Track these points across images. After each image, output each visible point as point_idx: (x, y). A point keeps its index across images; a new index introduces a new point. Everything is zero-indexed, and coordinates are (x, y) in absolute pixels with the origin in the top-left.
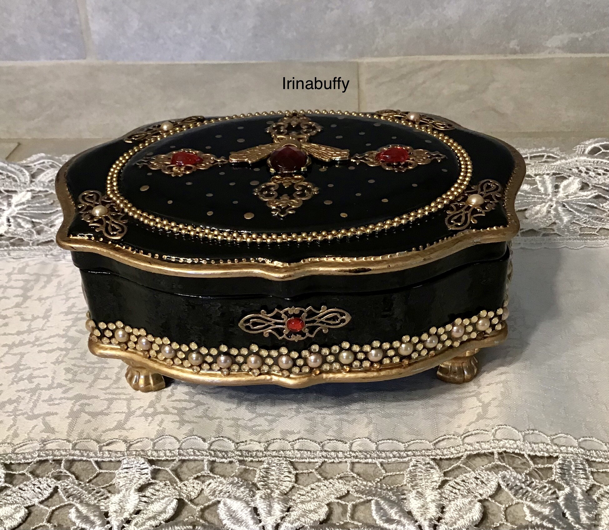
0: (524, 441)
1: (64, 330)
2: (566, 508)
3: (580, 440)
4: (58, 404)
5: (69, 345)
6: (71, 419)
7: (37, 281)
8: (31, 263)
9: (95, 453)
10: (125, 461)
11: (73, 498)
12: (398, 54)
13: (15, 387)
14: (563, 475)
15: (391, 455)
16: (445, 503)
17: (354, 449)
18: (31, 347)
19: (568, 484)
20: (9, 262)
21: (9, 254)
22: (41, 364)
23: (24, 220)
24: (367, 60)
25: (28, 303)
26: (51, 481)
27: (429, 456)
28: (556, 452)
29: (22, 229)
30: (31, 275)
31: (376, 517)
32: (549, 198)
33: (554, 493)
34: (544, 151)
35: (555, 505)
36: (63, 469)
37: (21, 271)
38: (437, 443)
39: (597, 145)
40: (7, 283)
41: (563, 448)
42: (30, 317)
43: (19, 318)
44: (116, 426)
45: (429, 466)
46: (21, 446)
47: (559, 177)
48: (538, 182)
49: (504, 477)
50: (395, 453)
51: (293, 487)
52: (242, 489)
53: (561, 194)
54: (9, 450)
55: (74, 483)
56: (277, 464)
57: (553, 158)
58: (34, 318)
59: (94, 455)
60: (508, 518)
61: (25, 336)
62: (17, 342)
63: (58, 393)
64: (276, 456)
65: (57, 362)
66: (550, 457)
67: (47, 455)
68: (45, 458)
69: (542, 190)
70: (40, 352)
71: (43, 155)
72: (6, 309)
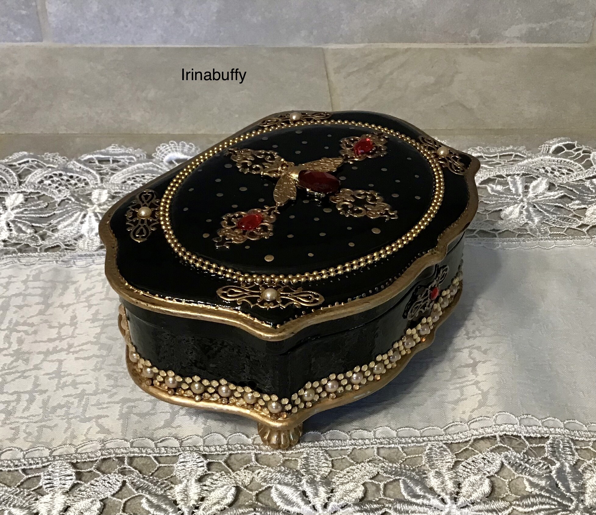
0: (520, 425)
1: (94, 337)
2: (558, 480)
3: (565, 423)
4: (107, 408)
5: (104, 353)
6: (121, 420)
7: (54, 288)
8: (44, 270)
9: (153, 450)
10: (181, 456)
11: (142, 490)
12: (362, 42)
13: (61, 393)
14: (553, 453)
15: (410, 441)
16: (461, 480)
17: (377, 436)
18: (67, 354)
19: (558, 460)
20: (21, 269)
21: (19, 260)
22: (81, 371)
23: (24, 224)
24: (332, 46)
25: (51, 310)
26: (119, 476)
27: (441, 441)
28: (546, 433)
29: (24, 235)
30: (47, 282)
31: (405, 494)
32: (520, 198)
33: (548, 467)
34: (513, 151)
35: (550, 478)
36: (126, 465)
37: (36, 278)
38: (447, 429)
39: (560, 144)
40: (24, 290)
41: (552, 430)
42: (56, 324)
43: (46, 325)
44: (164, 425)
45: (442, 449)
46: (82, 447)
47: (528, 178)
48: (510, 183)
49: (506, 457)
50: (413, 439)
51: (331, 471)
52: (289, 476)
53: (531, 195)
54: (73, 450)
55: (139, 477)
56: (315, 453)
57: (520, 157)
58: (61, 326)
59: (152, 452)
60: (512, 490)
61: (57, 343)
62: (51, 349)
63: (105, 398)
64: (312, 447)
65: (97, 369)
66: (542, 438)
67: (110, 454)
68: (108, 457)
69: (513, 190)
70: (77, 359)
71: (26, 153)
72: (31, 317)
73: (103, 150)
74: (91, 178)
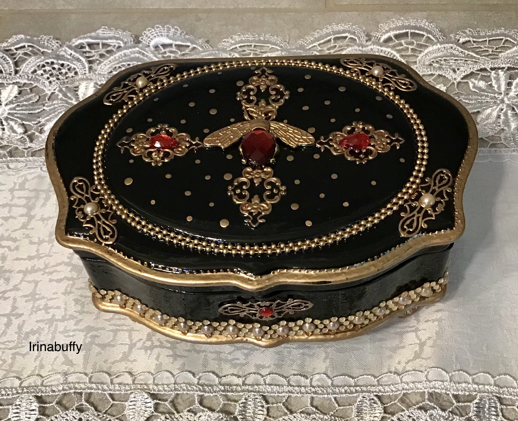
0: (451, 381)
3: (495, 379)
4: (73, 336)
5: (75, 274)
6: (84, 350)
7: (37, 198)
8: (29, 177)
9: (108, 386)
10: (132, 396)
13: (35, 317)
14: (478, 413)
15: (343, 391)
17: (314, 384)
18: (43, 274)
20: (9, 175)
21: (8, 166)
22: (54, 294)
23: (16, 122)
25: (33, 223)
26: (76, 414)
27: (373, 392)
28: (475, 391)
29: (15, 135)
30: (31, 191)
32: (501, 97)
34: (503, 34)
36: (83, 402)
37: (22, 187)
38: (380, 379)
40: (11, 200)
41: (481, 386)
42: (36, 240)
43: (27, 241)
44: (122, 358)
45: (373, 401)
46: (48, 378)
47: (513, 73)
48: (493, 79)
49: (431, 416)
50: (346, 388)
51: (266, 419)
53: (512, 93)
54: (39, 382)
55: (94, 415)
56: (253, 399)
57: (510, 43)
58: (41, 242)
59: (107, 388)
61: (35, 261)
62: (29, 269)
63: (71, 325)
64: (251, 391)
65: (66, 293)
66: (470, 396)
67: (70, 389)
68: (68, 392)
69: (496, 86)
70: (51, 281)
71: (22, 36)
72: (15, 230)
73: (93, 34)
74: (81, 67)
